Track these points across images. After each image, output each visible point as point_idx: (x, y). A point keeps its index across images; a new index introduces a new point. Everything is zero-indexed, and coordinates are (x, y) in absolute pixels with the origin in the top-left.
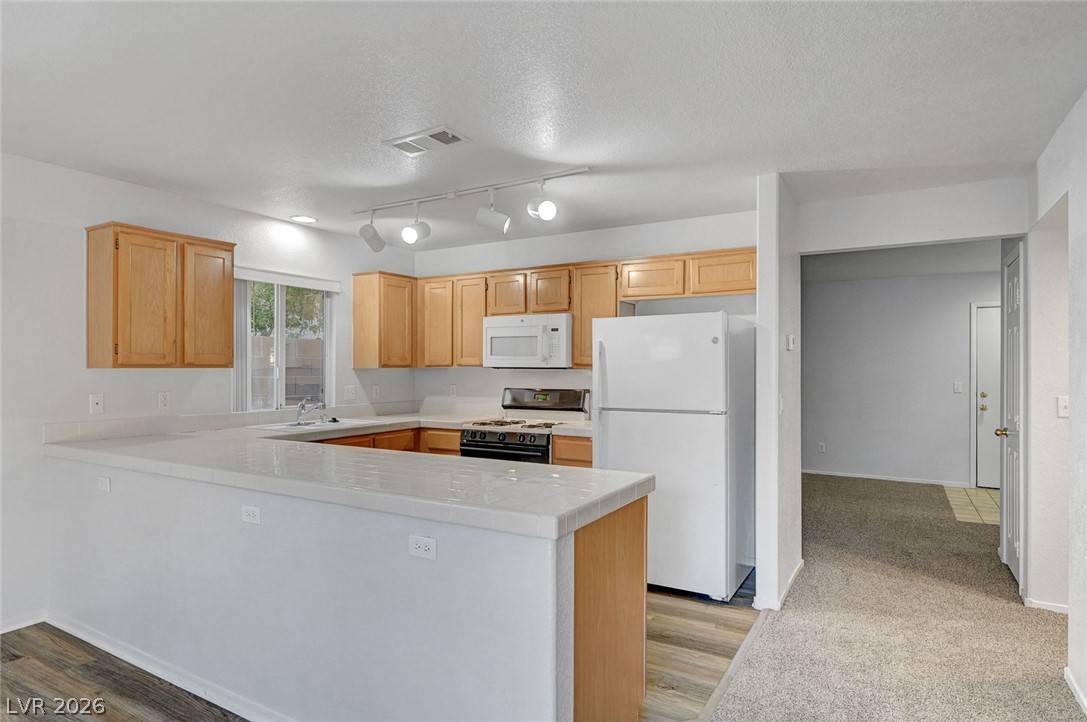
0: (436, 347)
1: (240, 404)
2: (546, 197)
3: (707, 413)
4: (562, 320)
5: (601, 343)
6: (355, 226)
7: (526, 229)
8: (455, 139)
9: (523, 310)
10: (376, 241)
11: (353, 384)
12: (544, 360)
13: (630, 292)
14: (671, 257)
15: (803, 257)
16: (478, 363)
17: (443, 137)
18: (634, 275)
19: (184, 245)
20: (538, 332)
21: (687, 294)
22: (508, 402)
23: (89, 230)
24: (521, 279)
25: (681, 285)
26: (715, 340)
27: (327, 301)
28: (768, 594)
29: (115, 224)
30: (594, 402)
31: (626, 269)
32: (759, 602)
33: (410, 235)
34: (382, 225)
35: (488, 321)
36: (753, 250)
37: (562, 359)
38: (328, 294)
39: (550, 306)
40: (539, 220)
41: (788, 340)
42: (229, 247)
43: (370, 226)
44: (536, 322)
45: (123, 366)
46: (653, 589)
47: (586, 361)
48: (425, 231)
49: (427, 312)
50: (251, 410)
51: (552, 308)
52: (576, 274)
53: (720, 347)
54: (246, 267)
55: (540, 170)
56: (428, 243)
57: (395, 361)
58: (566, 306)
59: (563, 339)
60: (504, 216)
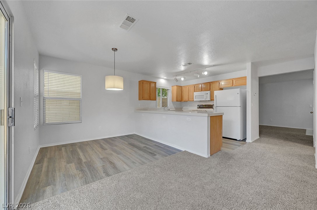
0: (185, 98)
1: (156, 107)
2: (206, 71)
3: (236, 106)
4: (209, 92)
5: (216, 95)
6: (174, 78)
7: (202, 76)
8: (191, 64)
9: (201, 90)
10: (177, 80)
11: (172, 104)
12: (205, 99)
13: (222, 86)
14: (230, 79)
15: (259, 78)
16: (193, 100)
17: (189, 64)
18: (223, 83)
19: (150, 83)
20: (204, 94)
21: (233, 86)
22: (198, 107)
23: (139, 81)
24: (201, 85)
25: (232, 84)
26: (238, 94)
27: (168, 91)
28: (249, 140)
29: (143, 80)
30: (214, 107)
31: (221, 82)
32: (247, 141)
33: (182, 79)
34: (178, 78)
35: (195, 93)
36: (246, 77)
37: (209, 99)
38: (168, 90)
39: (206, 90)
40: (204, 75)
41: (254, 93)
42: (155, 83)
43: (176, 78)
44: (203, 93)
45: (144, 100)
46: (223, 137)
47: (213, 99)
48: (185, 78)
49: (184, 92)
50: (158, 107)
51: (207, 90)
52: (211, 84)
53: (239, 95)
54: (158, 86)
55: (204, 67)
56: (185, 80)
57: (179, 100)
58: (209, 90)
59: (209, 95)
60: (198, 75)
